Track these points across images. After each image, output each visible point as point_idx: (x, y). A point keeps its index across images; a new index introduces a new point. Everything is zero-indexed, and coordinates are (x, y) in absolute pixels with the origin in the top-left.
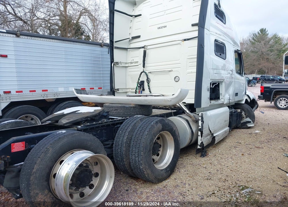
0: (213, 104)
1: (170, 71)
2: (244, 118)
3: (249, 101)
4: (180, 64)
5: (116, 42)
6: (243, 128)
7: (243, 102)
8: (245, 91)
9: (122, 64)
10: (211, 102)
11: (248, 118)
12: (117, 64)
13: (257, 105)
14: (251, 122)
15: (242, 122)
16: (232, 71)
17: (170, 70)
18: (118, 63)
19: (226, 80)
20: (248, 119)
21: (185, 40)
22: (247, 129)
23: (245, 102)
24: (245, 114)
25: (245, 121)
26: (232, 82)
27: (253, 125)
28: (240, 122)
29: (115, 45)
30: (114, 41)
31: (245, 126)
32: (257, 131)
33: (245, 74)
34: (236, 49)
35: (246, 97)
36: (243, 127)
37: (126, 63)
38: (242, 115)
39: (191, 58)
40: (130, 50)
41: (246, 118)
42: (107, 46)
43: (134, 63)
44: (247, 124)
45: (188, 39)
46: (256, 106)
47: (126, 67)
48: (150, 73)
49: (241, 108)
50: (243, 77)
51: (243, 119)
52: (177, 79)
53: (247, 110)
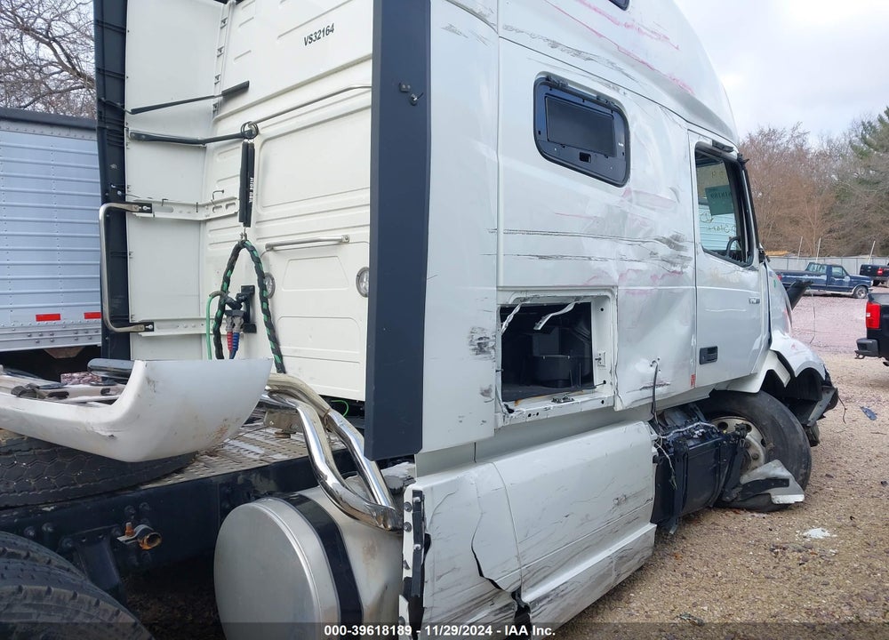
0: (529, 419)
2: (756, 458)
3: (784, 378)
5: (135, 111)
6: (751, 509)
7: (755, 386)
8: (765, 337)
9: (176, 209)
10: (511, 411)
11: (777, 462)
12: (142, 211)
13: (832, 393)
14: (792, 481)
15: (745, 479)
16: (673, 243)
17: (339, 235)
18: (150, 205)
19: (628, 292)
20: (777, 470)
22: (768, 512)
23: (765, 387)
24: (763, 443)
25: (761, 474)
26: (680, 295)
27: (800, 498)
28: (738, 479)
29: (133, 125)
30: (129, 106)
31: (762, 501)
32: (817, 533)
33: (762, 257)
34: (709, 143)
35: (771, 364)
36: (750, 503)
37: (197, 206)
38: (749, 445)
40: (217, 148)
41: (768, 460)
42: (88, 129)
43: (224, 205)
44: (772, 491)
46: (827, 398)
47: (199, 223)
48: (271, 248)
49: (745, 412)
50: (753, 269)
51: (754, 463)
53: (774, 422)
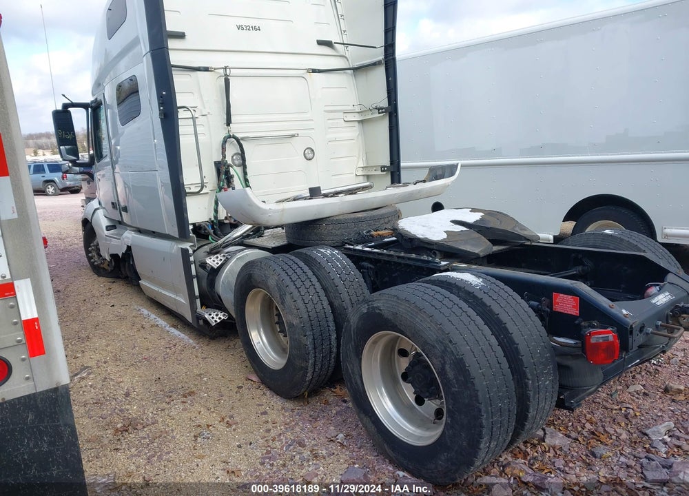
1: (293, 136)
4: (311, 122)
21: (314, 71)
39: (331, 111)
45: (320, 71)
48: (246, 138)
52: (309, 154)
